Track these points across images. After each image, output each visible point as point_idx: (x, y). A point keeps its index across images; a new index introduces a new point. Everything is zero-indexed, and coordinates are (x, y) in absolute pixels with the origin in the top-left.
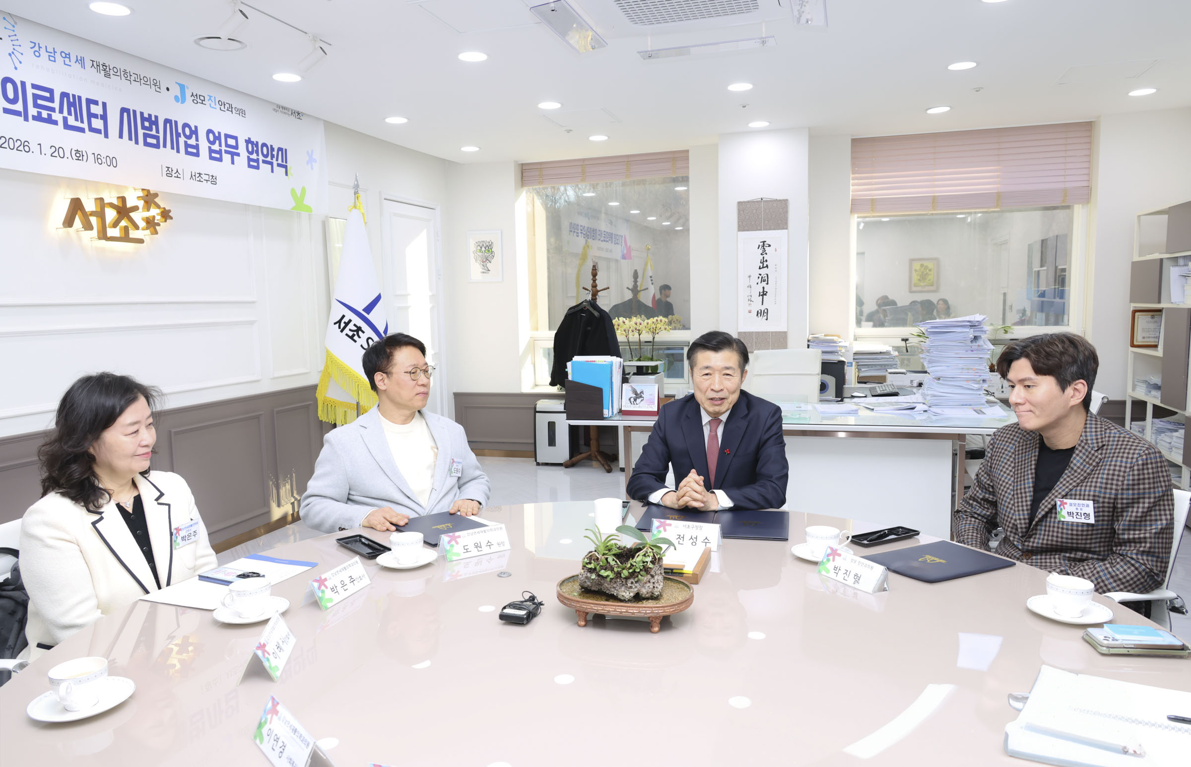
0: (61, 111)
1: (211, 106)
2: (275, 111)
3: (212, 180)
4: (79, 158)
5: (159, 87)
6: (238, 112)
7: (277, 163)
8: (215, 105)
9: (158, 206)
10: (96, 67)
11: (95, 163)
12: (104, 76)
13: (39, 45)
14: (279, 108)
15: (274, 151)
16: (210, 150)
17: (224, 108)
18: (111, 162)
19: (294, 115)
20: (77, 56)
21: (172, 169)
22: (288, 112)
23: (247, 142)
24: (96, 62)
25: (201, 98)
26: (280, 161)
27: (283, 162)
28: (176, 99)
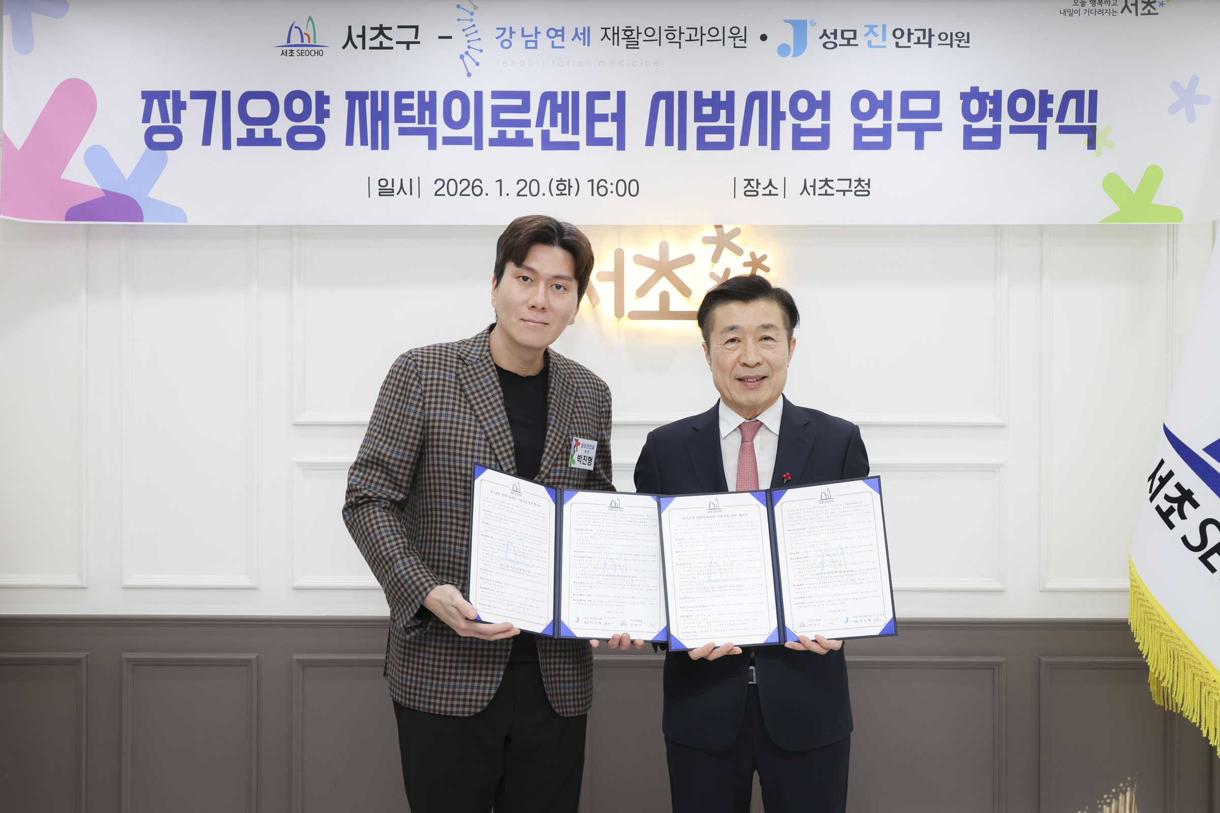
0: (540, 123)
1: (873, 44)
2: (1067, 13)
3: (857, 189)
4: (563, 192)
5: (743, 38)
6: (948, 41)
7: (1060, 126)
8: (884, 39)
9: (738, 251)
10: (611, 37)
11: (592, 195)
12: (627, 48)
13: (511, 28)
14: (1083, 5)
15: (1052, 102)
16: (859, 131)
17: (909, 41)
18: (627, 188)
19: (1133, 8)
20: (577, 29)
21: (759, 182)
22: (1112, 7)
23: (966, 98)
24: (613, 27)
25: (845, 37)
26: (1070, 119)
27: (1083, 122)
28: (783, 50)
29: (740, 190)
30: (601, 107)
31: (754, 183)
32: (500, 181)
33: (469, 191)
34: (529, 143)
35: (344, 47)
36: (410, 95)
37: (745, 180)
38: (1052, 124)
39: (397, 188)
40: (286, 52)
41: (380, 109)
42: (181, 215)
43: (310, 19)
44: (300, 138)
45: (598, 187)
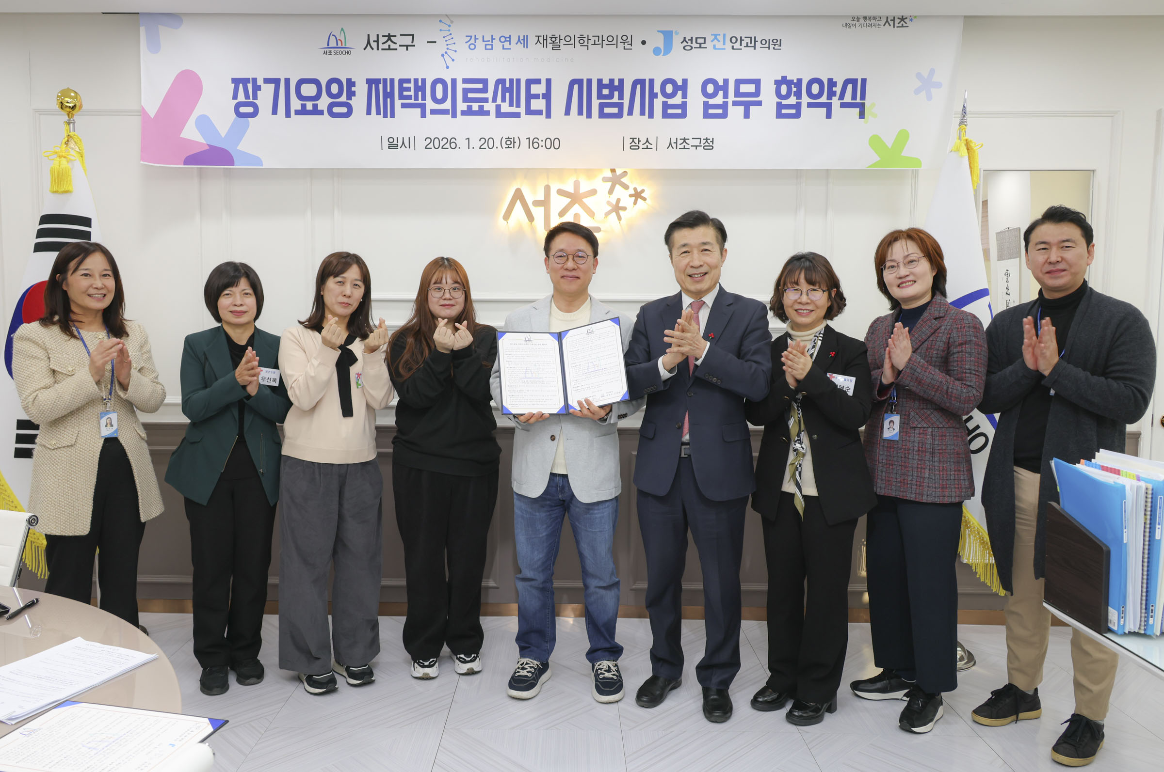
0: (494, 100)
1: (717, 47)
2: (848, 27)
3: (705, 145)
4: (510, 146)
5: (630, 43)
6: (767, 45)
7: (841, 103)
8: (724, 44)
9: (626, 187)
10: (542, 42)
11: (529, 148)
12: (553, 49)
13: (475, 36)
14: (858, 20)
15: (836, 87)
16: (707, 106)
17: (741, 45)
18: (552, 143)
19: (891, 23)
20: (519, 36)
21: (640, 140)
22: (877, 22)
23: (778, 83)
24: (544, 36)
25: (698, 42)
26: (848, 98)
27: (856, 100)
28: (657, 51)
29: (627, 146)
30: (536, 89)
31: (636, 141)
32: (469, 139)
33: (448, 146)
34: (487, 113)
35: (365, 49)
36: (408, 81)
37: (631, 138)
38: (835, 102)
39: (400, 144)
40: (327, 52)
41: (389, 91)
42: (259, 161)
43: (342, 29)
44: (336, 110)
45: (533, 143)
